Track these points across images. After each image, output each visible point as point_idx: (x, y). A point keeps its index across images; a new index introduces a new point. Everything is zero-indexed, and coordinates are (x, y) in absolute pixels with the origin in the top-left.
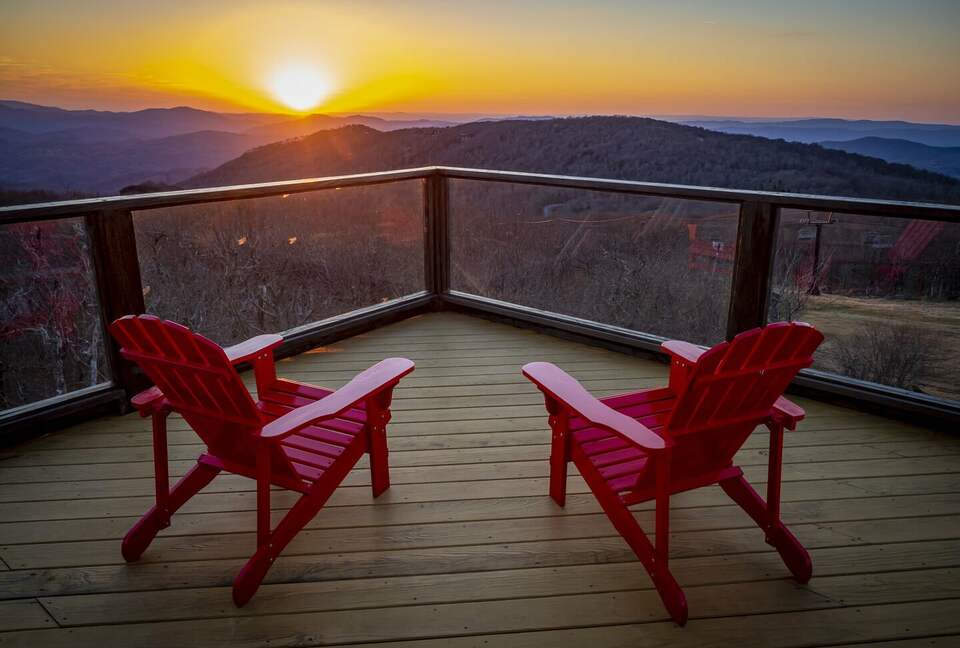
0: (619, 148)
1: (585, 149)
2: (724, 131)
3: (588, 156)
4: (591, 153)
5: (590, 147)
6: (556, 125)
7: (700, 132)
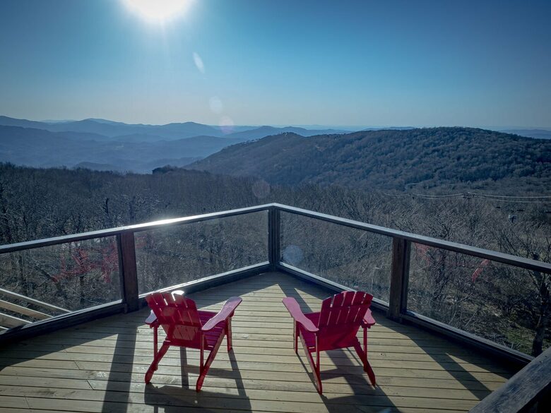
0: (458, 147)
1: (434, 148)
2: (532, 137)
3: (436, 153)
4: (438, 151)
5: (438, 147)
6: (415, 133)
7: (514, 138)
